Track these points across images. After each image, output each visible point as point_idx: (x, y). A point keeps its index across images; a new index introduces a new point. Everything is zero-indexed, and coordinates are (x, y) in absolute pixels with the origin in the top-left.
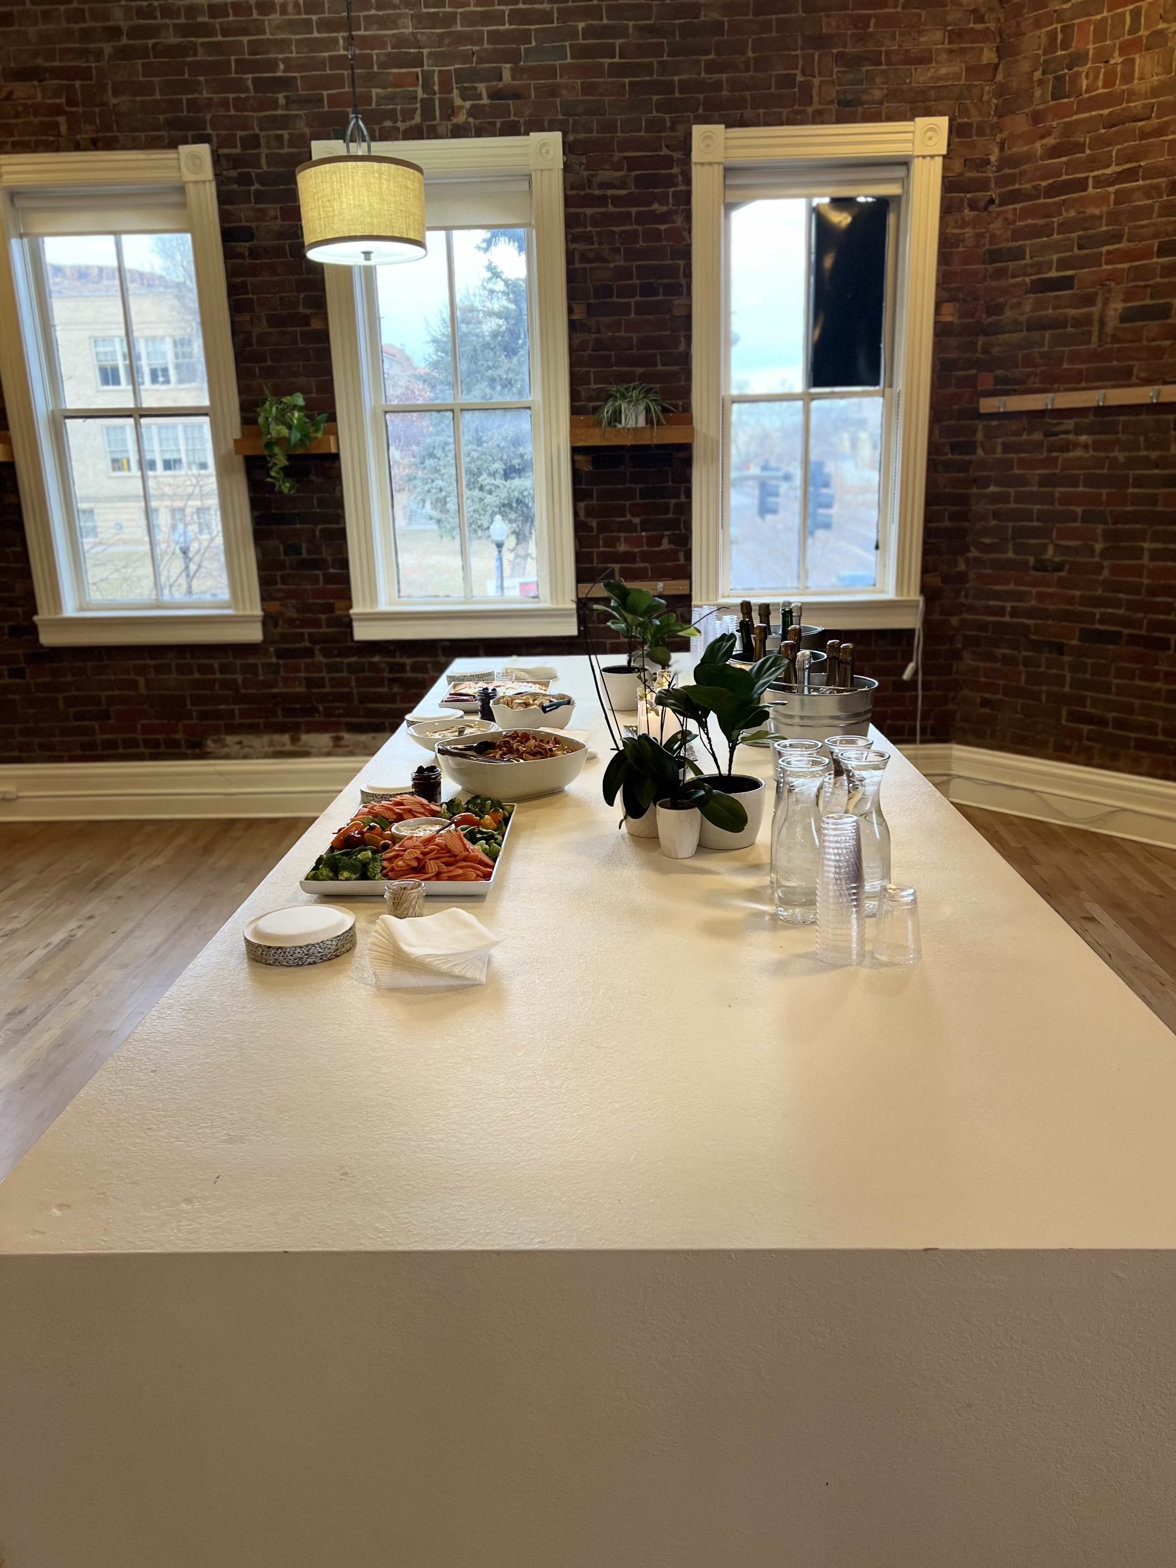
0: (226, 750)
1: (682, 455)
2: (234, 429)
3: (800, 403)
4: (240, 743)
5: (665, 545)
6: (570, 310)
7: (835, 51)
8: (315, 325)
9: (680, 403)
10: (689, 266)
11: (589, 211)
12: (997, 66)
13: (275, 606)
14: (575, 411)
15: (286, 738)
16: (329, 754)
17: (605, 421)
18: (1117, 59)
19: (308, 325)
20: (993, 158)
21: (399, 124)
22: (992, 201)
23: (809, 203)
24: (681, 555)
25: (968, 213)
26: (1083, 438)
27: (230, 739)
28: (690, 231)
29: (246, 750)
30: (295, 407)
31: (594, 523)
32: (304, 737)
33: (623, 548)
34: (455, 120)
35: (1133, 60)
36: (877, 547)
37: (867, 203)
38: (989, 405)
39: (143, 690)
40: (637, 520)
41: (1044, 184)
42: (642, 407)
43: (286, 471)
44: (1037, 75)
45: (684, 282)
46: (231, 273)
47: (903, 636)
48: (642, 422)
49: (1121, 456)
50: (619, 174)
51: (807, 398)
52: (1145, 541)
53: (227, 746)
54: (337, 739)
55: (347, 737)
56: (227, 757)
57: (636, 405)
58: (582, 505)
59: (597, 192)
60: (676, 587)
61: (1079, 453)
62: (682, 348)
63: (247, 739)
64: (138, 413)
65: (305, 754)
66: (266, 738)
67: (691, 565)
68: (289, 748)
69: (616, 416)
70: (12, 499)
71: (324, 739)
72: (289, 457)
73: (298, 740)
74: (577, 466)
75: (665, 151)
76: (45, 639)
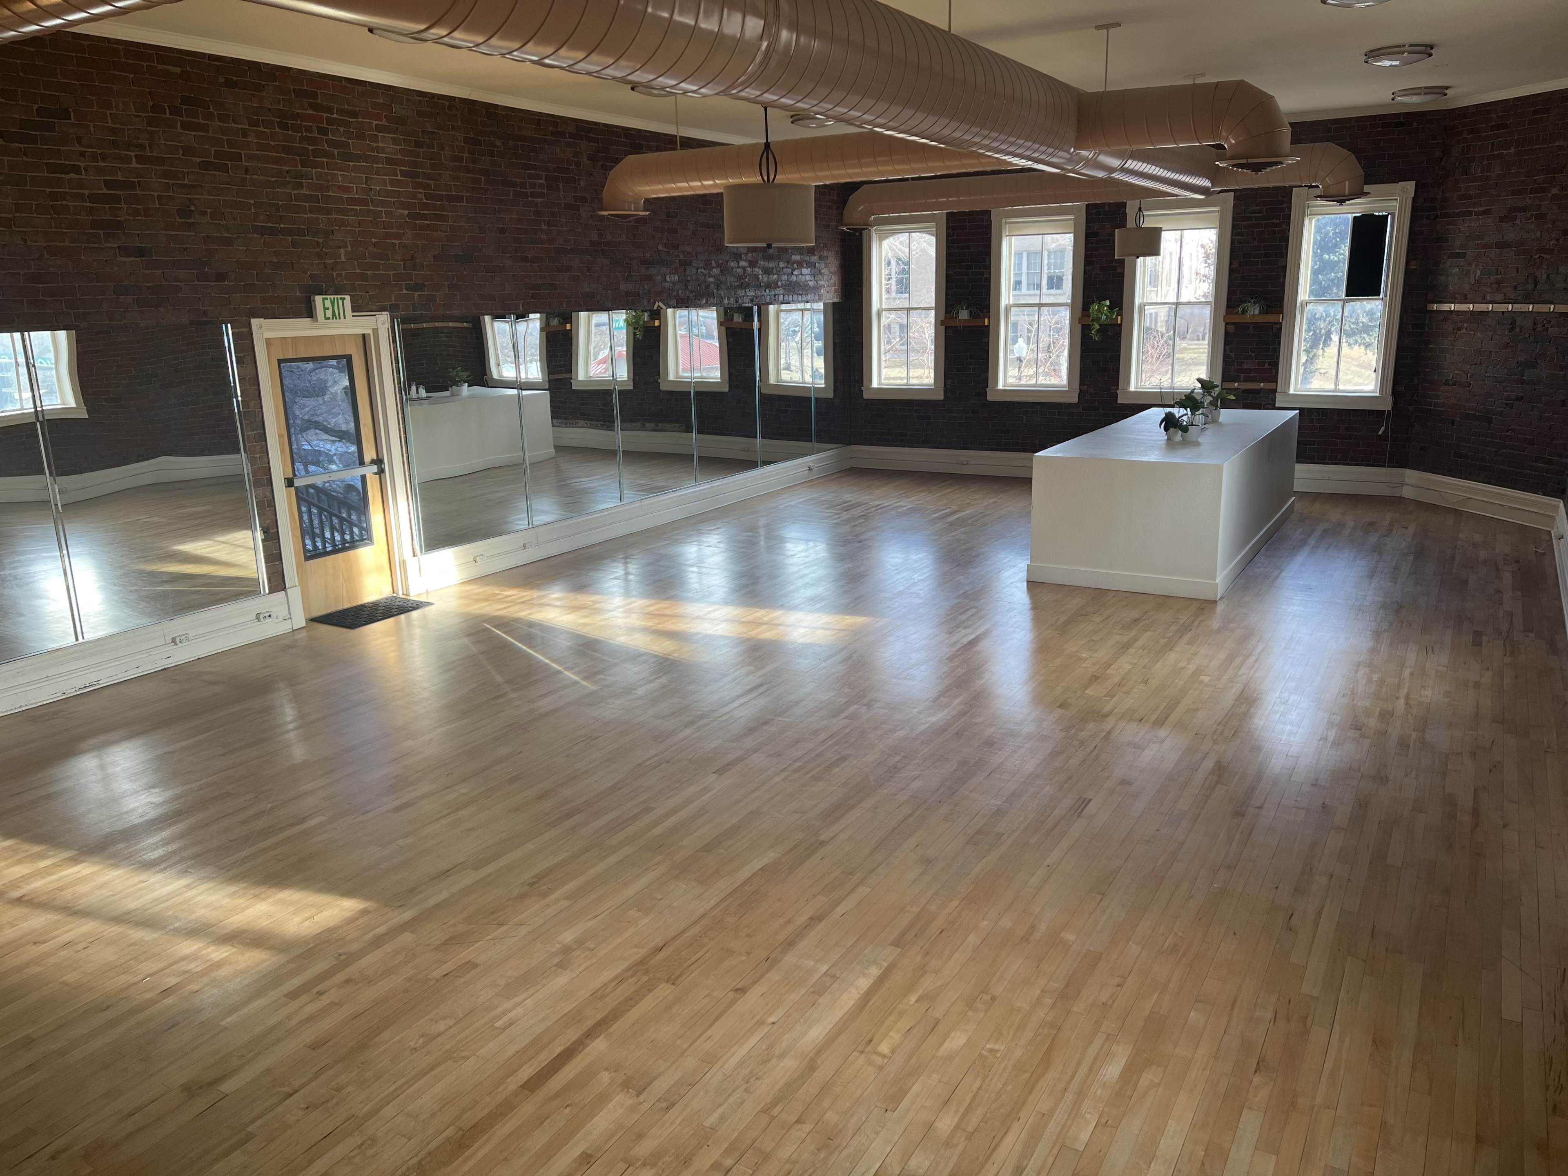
1: (1278, 326)
2: (1079, 314)
3: (1341, 304)
5: (1266, 366)
6: (1231, 264)
7: (1364, 154)
8: (1119, 270)
9: (1278, 303)
10: (1287, 246)
11: (1243, 223)
12: (1442, 158)
13: (1085, 388)
14: (1228, 307)
17: (1240, 312)
19: (1116, 270)
20: (1439, 198)
22: (1437, 216)
24: (1274, 371)
25: (1425, 221)
26: (1466, 325)
28: (1289, 230)
30: (1106, 305)
31: (1233, 355)
33: (1245, 366)
36: (1375, 371)
37: (1378, 215)
38: (1432, 307)
39: (1025, 422)
40: (1253, 355)
42: (1258, 307)
43: (1098, 331)
45: (1284, 251)
46: (1087, 250)
47: (1381, 413)
48: (1257, 313)
50: (1257, 207)
51: (1345, 302)
57: (1255, 305)
58: (1227, 347)
59: (1247, 215)
60: (1271, 386)
62: (1281, 280)
64: (1040, 305)
67: (1278, 376)
69: (1244, 312)
70: (986, 340)
72: (1100, 325)
74: (1228, 330)
75: (1280, 198)
76: (989, 398)
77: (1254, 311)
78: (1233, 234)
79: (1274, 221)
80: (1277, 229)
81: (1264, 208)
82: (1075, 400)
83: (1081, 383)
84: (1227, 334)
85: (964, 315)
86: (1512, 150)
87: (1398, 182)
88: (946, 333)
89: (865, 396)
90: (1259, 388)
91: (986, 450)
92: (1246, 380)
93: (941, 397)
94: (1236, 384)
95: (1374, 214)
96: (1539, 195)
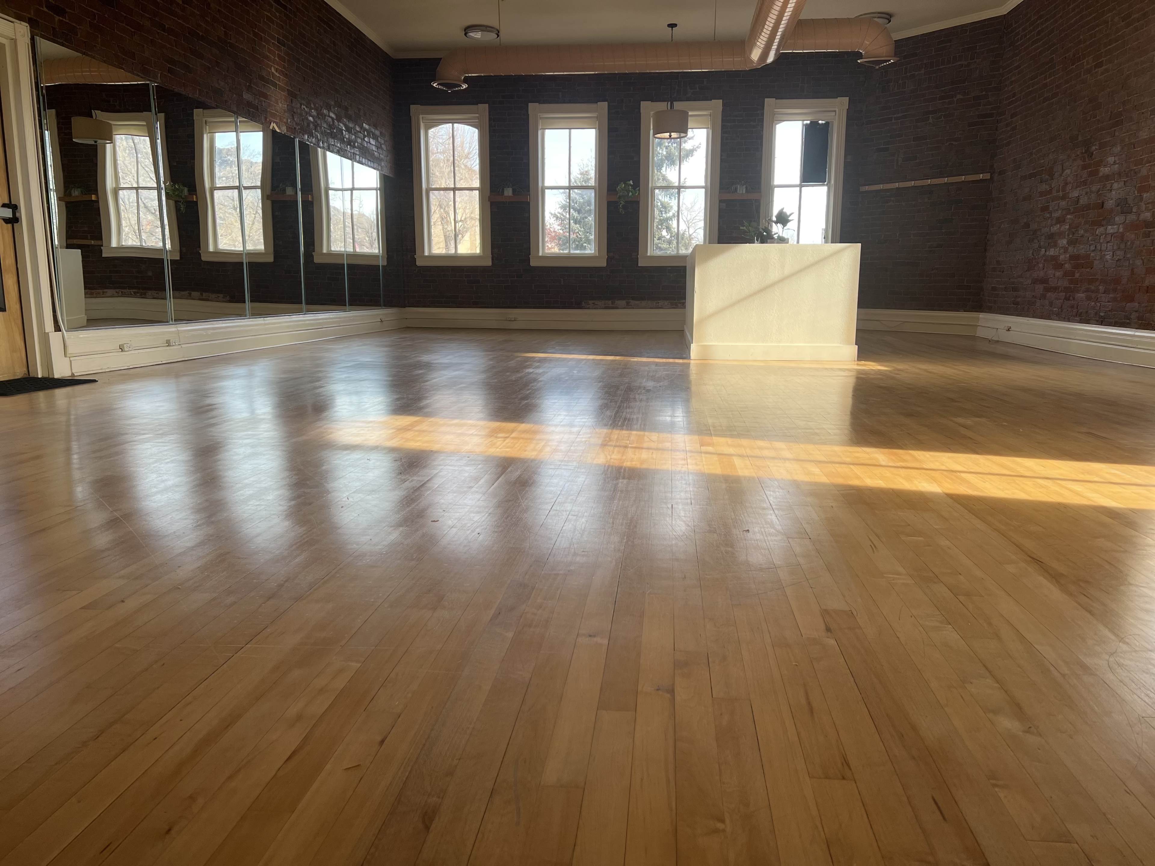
1: (756, 203)
3: (798, 188)
4: (593, 303)
6: (721, 156)
7: (812, 77)
9: (757, 186)
10: (762, 143)
11: (729, 124)
12: (865, 82)
13: (612, 254)
15: (610, 302)
16: (624, 308)
17: (731, 192)
18: (900, 82)
20: (864, 110)
23: (803, 123)
25: (855, 127)
26: (892, 199)
27: (591, 302)
28: (763, 130)
29: (596, 306)
31: (725, 226)
35: (905, 82)
37: (822, 123)
39: (562, 283)
41: (879, 118)
42: (745, 186)
43: (623, 207)
45: (760, 146)
48: (744, 192)
50: (740, 112)
51: (801, 186)
53: (589, 304)
54: (628, 303)
55: (633, 302)
56: (589, 308)
57: (743, 185)
58: (721, 220)
59: (732, 118)
61: (892, 203)
62: (757, 168)
63: (596, 302)
65: (617, 308)
68: (611, 305)
69: (736, 189)
71: (623, 303)
73: (615, 302)
74: (720, 206)
75: (755, 107)
76: (532, 264)
77: (742, 190)
78: (723, 132)
79: (751, 123)
80: (754, 129)
81: (745, 112)
82: (604, 264)
83: (608, 251)
84: (720, 210)
85: (508, 192)
86: (923, 71)
87: (835, 98)
88: (491, 209)
89: (418, 263)
91: (531, 308)
95: (820, 122)
96: (947, 101)
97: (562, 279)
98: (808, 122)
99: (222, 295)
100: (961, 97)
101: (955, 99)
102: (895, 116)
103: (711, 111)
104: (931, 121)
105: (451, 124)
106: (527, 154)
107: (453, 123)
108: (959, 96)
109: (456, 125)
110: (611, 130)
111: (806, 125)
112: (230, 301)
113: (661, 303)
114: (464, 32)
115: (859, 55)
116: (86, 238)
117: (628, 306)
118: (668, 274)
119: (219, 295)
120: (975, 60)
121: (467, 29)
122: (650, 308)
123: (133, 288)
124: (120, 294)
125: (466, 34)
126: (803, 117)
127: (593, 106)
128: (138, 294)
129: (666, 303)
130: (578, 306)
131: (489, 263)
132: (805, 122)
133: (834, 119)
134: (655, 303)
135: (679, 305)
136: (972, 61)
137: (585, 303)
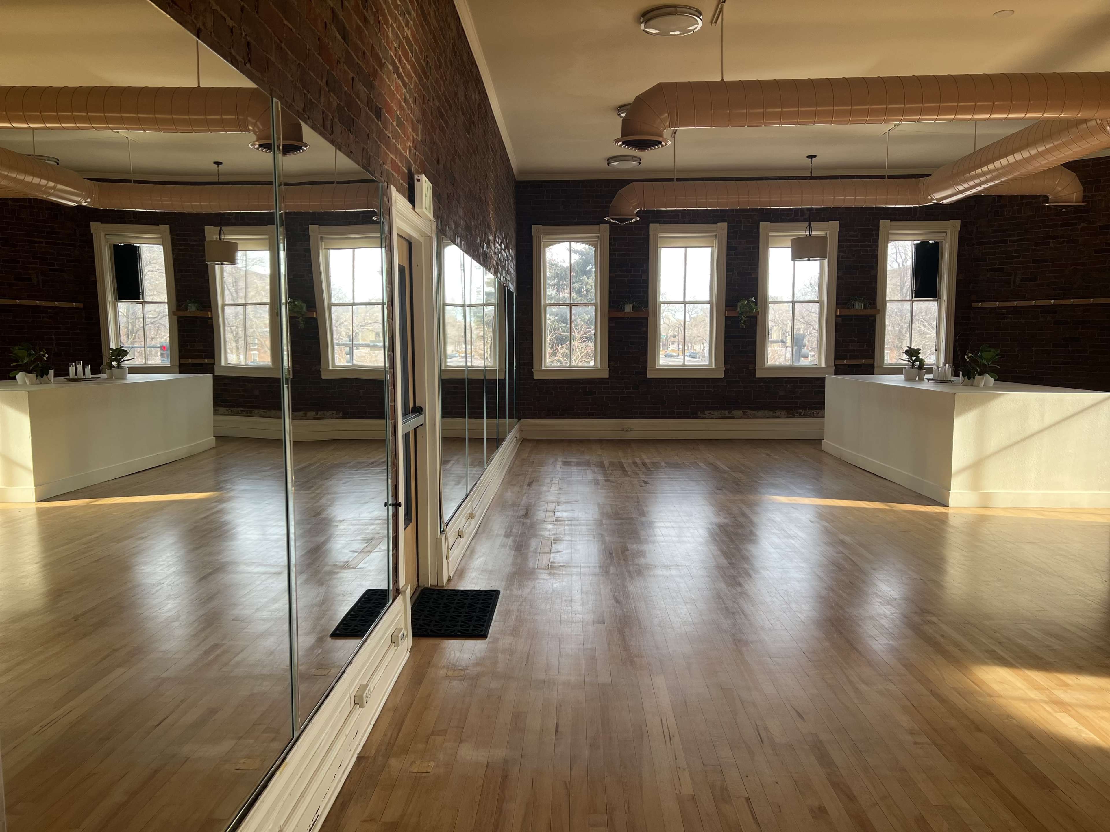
0: (705, 416)
1: (872, 318)
3: (909, 303)
4: (710, 413)
5: (865, 347)
9: (873, 302)
11: (845, 244)
13: (728, 366)
15: (727, 412)
16: (741, 418)
17: (846, 307)
18: (1016, 208)
20: (975, 232)
21: (787, 218)
22: (974, 244)
23: (913, 243)
24: (871, 351)
25: (967, 247)
26: (1010, 316)
27: (706, 412)
28: (878, 250)
29: (712, 416)
31: (842, 340)
32: (733, 412)
33: (850, 348)
34: (805, 217)
35: (1021, 208)
37: (932, 243)
38: (974, 305)
39: (678, 394)
40: (856, 339)
41: (993, 240)
44: (989, 209)
45: (875, 265)
46: (728, 260)
48: (863, 308)
49: (1023, 321)
50: (856, 233)
51: (913, 302)
52: (1033, 347)
54: (744, 413)
55: (749, 412)
56: (705, 418)
57: (861, 302)
58: (838, 334)
59: (848, 238)
60: (869, 362)
61: (1009, 320)
62: (874, 285)
63: (712, 412)
64: (686, 303)
65: (733, 418)
66: (719, 412)
67: (874, 354)
68: (727, 415)
70: (645, 329)
71: (740, 412)
73: (731, 412)
76: (649, 376)
77: (192, 308)
78: (839, 252)
79: (866, 243)
80: (869, 249)
81: (860, 233)
82: (722, 376)
83: (726, 363)
84: (837, 324)
85: (629, 308)
87: (949, 220)
88: (609, 323)
89: (536, 376)
90: (861, 363)
91: (646, 418)
92: (851, 358)
93: (606, 376)
94: (845, 361)
95: (930, 242)
96: (1070, 228)
97: (678, 391)
98: (919, 242)
99: (335, 412)
100: (1086, 225)
101: (1079, 227)
102: (1010, 239)
103: (828, 232)
104: (1052, 245)
105: (568, 243)
106: (647, 271)
107: (570, 242)
108: (1082, 225)
109: (573, 243)
110: (730, 248)
111: (917, 244)
112: (343, 417)
113: (778, 412)
114: (607, 162)
115: (1046, 199)
116: (200, 357)
117: (745, 416)
118: (785, 385)
119: (333, 412)
120: (1100, 192)
121: (609, 160)
122: (767, 418)
123: (238, 407)
124: (230, 413)
125: (608, 164)
126: (915, 237)
127: (713, 226)
128: (244, 413)
129: (783, 412)
130: (694, 416)
131: (605, 375)
132: (915, 242)
133: (944, 240)
134: (771, 413)
135: (796, 414)
136: (1097, 193)
137: (701, 413)
